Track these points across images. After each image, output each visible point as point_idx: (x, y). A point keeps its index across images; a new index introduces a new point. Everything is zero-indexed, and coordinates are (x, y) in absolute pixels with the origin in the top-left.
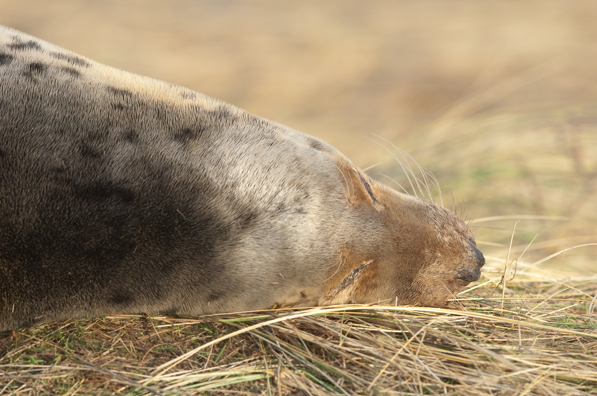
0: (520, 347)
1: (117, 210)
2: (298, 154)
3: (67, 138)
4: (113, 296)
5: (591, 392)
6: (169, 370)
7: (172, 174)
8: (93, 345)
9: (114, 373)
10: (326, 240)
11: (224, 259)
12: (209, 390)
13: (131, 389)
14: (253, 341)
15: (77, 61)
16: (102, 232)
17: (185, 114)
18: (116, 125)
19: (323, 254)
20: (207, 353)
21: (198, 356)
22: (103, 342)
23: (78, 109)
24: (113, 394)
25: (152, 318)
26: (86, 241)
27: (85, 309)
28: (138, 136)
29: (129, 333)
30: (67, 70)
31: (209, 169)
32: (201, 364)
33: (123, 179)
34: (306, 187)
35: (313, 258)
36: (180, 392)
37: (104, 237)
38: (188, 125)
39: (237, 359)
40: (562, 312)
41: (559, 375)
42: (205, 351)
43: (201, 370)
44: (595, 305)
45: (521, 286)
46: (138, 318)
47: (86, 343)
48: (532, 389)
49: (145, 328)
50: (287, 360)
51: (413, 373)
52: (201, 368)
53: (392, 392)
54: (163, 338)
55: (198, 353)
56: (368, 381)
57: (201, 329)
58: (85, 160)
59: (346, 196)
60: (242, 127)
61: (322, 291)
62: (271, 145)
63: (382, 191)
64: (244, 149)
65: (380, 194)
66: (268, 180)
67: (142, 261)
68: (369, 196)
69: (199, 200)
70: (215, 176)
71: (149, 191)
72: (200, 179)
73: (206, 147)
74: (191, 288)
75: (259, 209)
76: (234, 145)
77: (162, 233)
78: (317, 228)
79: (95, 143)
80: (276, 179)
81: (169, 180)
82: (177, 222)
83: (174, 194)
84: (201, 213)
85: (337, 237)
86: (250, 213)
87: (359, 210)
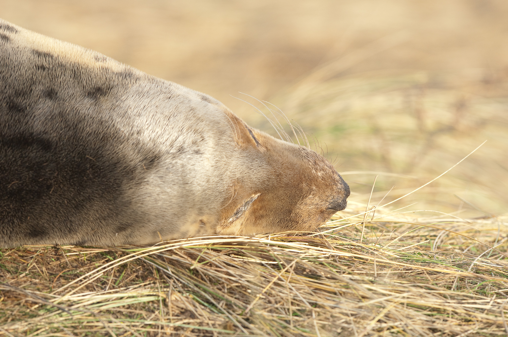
0: (375, 278)
1: (37, 157)
2: (193, 105)
4: (31, 231)
5: (436, 317)
6: (76, 291)
7: (85, 125)
8: (12, 269)
9: (29, 292)
10: (221, 176)
12: (110, 309)
13: (44, 307)
14: (148, 268)
16: (23, 176)
17: (96, 75)
18: (39, 84)
19: (218, 188)
20: (109, 277)
21: (101, 280)
22: (20, 266)
23: (7, 69)
24: (28, 310)
25: (62, 247)
26: (9, 183)
27: (5, 242)
28: (57, 94)
29: (42, 259)
31: (118, 120)
32: (104, 286)
33: (43, 131)
34: (202, 132)
35: (209, 191)
36: (85, 310)
37: (25, 179)
38: (99, 84)
39: (135, 283)
40: (410, 249)
41: (408, 302)
42: (107, 275)
43: (103, 292)
44: (438, 244)
45: (375, 226)
46: (51, 248)
47: (5, 267)
48: (385, 314)
49: (56, 255)
50: (177, 284)
51: (284, 298)
52: (103, 290)
53: (266, 314)
54: (72, 263)
55: (101, 277)
56: (247, 304)
57: (104, 256)
58: (12, 113)
59: (235, 139)
60: (144, 85)
61: (218, 220)
62: (169, 98)
63: (262, 137)
64: (147, 102)
65: (261, 138)
66: (170, 127)
67: (58, 200)
68: (253, 140)
69: (108, 146)
70: (123, 125)
71: (65, 141)
72: (109, 129)
73: (115, 102)
74: (101, 222)
75: (162, 152)
76: (138, 99)
77: (76, 176)
78: (212, 166)
79: (20, 99)
80: (176, 126)
81: (82, 131)
82: (88, 166)
83: (86, 142)
84: (109, 158)
85: (229, 173)
86: (154, 155)
87: (247, 151)
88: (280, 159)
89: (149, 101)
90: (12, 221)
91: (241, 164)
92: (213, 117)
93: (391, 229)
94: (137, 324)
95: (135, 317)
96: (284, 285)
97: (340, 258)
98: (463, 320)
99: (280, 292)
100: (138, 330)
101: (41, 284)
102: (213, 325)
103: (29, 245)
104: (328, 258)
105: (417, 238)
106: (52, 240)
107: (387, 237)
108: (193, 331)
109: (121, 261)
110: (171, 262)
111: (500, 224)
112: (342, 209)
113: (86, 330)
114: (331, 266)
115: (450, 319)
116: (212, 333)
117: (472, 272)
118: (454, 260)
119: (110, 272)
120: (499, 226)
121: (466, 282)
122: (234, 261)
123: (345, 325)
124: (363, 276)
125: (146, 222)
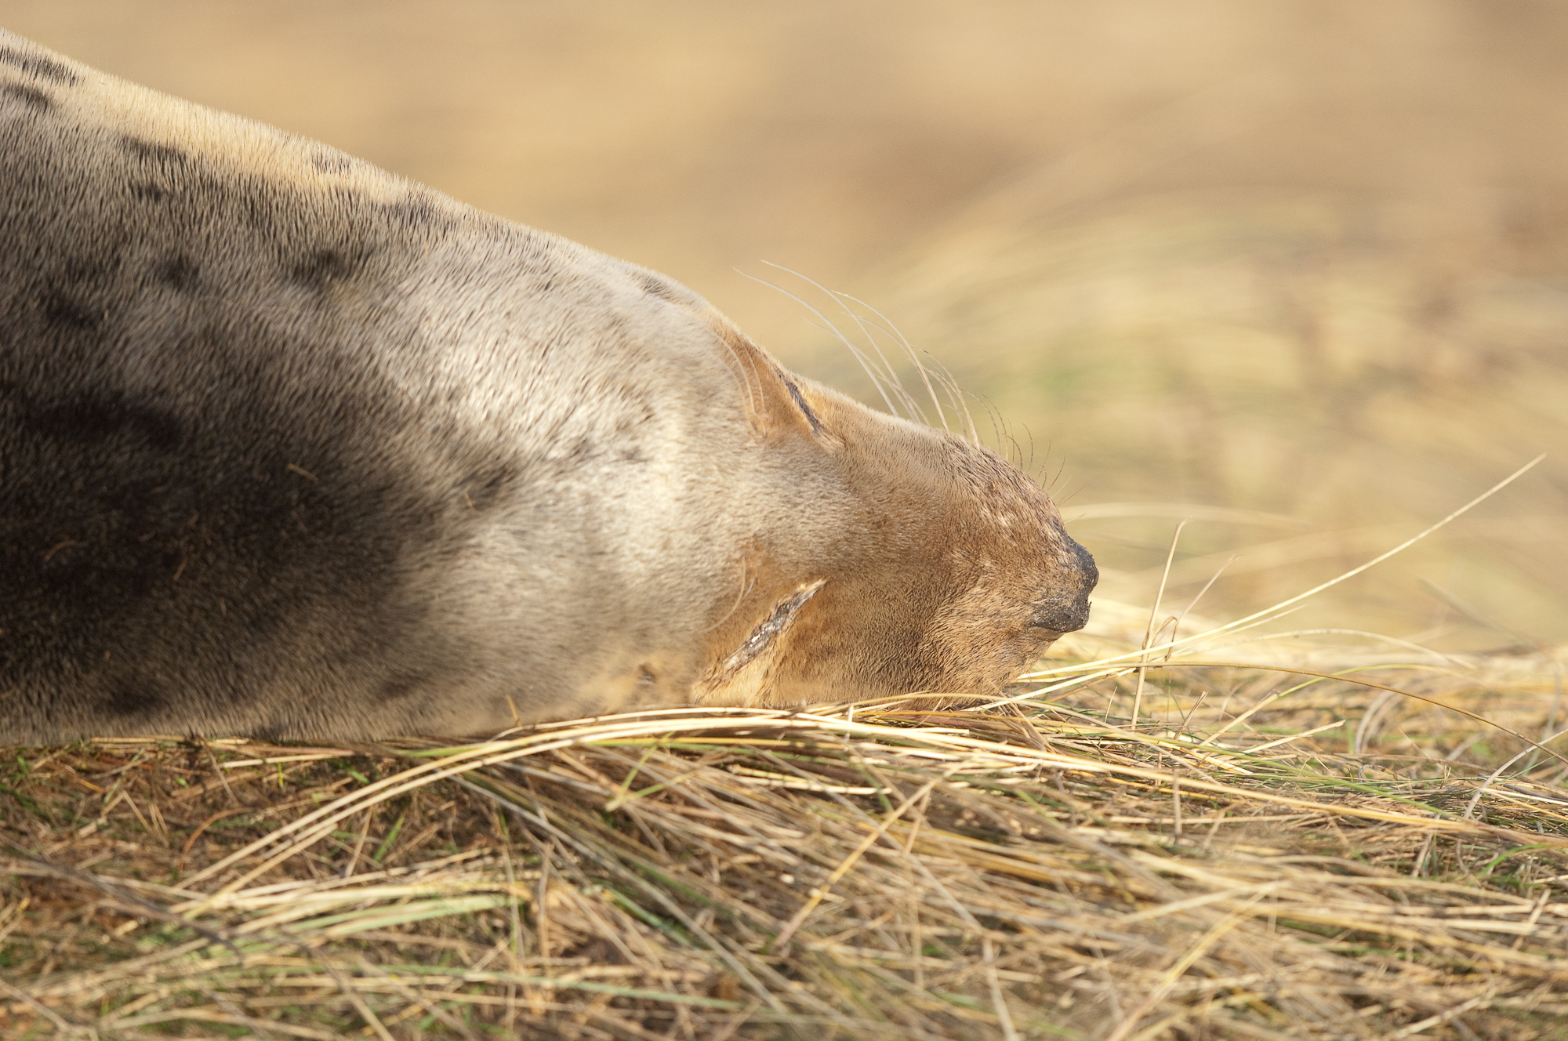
0: (1177, 837)
1: (134, 467)
2: (617, 309)
3: (9, 274)
4: (113, 694)
5: (1365, 959)
6: (254, 880)
7: (285, 371)
8: (55, 810)
9: (108, 883)
10: (705, 529)
11: (423, 588)
12: (357, 936)
13: (153, 928)
14: (475, 807)
15: (47, 68)
16: (91, 524)
17: (320, 213)
18: (142, 241)
19: (697, 566)
20: (354, 837)
21: (329, 845)
22: (79, 800)
23: (42, 197)
24: (105, 939)
25: (210, 744)
26: (48, 547)
27: (34, 728)
28: (196, 271)
29: (148, 779)
30: (19, 92)
31: (388, 356)
32: (337, 864)
33: (154, 385)
34: (646, 393)
35: (671, 574)
36: (282, 939)
37: (97, 536)
38: (330, 241)
39: (434, 853)
40: (1285, 747)
41: (1283, 914)
42: (350, 830)
43: (336, 881)
44: (1372, 732)
45: (1178, 676)
46: (174, 744)
47: (35, 803)
48: (1210, 949)
49: (191, 766)
50: (564, 858)
51: (897, 900)
52: (336, 877)
53: (837, 949)
54: (240, 794)
55: (330, 835)
56: (780, 918)
57: (341, 772)
58: (56, 332)
59: (746, 413)
60: (468, 246)
61: (697, 663)
62: (546, 288)
63: (829, 404)
64: (478, 301)
65: (826, 410)
66: (547, 378)
67: (197, 602)
68: (803, 415)
69: (356, 437)
70: (403, 372)
71: (223, 416)
72: (361, 383)
73: (379, 298)
74: (330, 668)
75: (522, 455)
76: (452, 291)
77: (254, 527)
78: (678, 500)
79: (82, 288)
80: (566, 374)
81: (277, 388)
82: (295, 497)
83: (288, 423)
84: (361, 472)
85: (728, 520)
86: (498, 467)
87: (783, 451)
88: (885, 472)
89: (485, 295)
90: (55, 665)
91: (764, 490)
92: (682, 347)
93: (1225, 687)
94: (442, 981)
95: (436, 958)
96: (896, 861)
97: (1068, 776)
98: (1450, 970)
99: (886, 882)
100: (444, 1001)
101: (144, 857)
102: (677, 984)
103: (109, 736)
104: (1031, 775)
105: (1306, 714)
106: (179, 722)
107: (1213, 712)
108: (613, 1003)
109: (391, 786)
110: (546, 789)
111: (1561, 670)
112: (1075, 628)
113: (284, 1001)
114: (1039, 802)
115: (1408, 966)
116: (671, 1008)
117: (1475, 821)
118: (1419, 783)
119: (358, 820)
120: (1557, 677)
121: (1458, 852)
122: (742, 785)
123: (1084, 985)
124: (1138, 833)
125: (472, 670)
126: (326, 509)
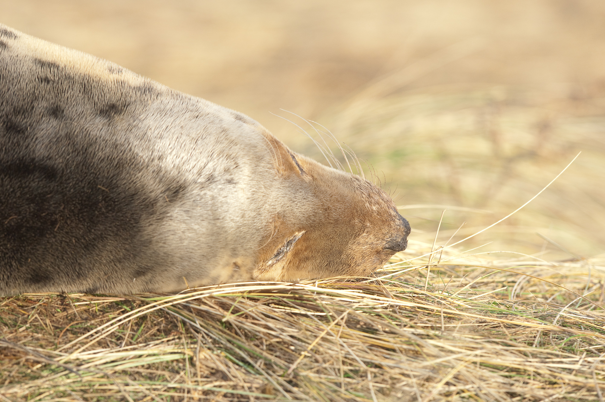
0: (442, 332)
1: (39, 187)
2: (225, 126)
4: (32, 275)
5: (514, 379)
6: (87, 348)
7: (96, 150)
8: (10, 321)
9: (30, 349)
10: (258, 210)
11: (150, 233)
12: (126, 370)
13: (47, 367)
14: (172, 320)
15: (5, 33)
16: (23, 209)
17: (110, 90)
18: (42, 99)
19: (255, 224)
20: (125, 331)
21: (116, 335)
22: (19, 318)
24: (29, 371)
25: (69, 296)
28: (63, 111)
29: (46, 309)
31: (135, 143)
32: (119, 342)
33: (47, 156)
34: (236, 158)
35: (245, 227)
36: (97, 371)
37: (25, 214)
38: (114, 100)
39: (156, 338)
40: (484, 297)
41: (482, 361)
42: (123, 329)
43: (118, 349)
44: (518, 291)
45: (443, 270)
46: (56, 296)
47: (2, 319)
48: (454, 375)
49: (62, 304)
50: (206, 340)
51: (334, 356)
52: (118, 347)
53: (312, 375)
54: (81, 315)
55: (116, 331)
56: (289, 363)
57: (120, 306)
58: (9, 135)
59: (275, 166)
60: (167, 101)
61: (255, 262)
62: (197, 117)
63: (307, 163)
64: (170, 122)
65: (305, 165)
66: (197, 151)
67: (64, 239)
68: (297, 167)
69: (123, 175)
70: (141, 150)
71: (73, 168)
72: (125, 154)
73: (132, 121)
74: (115, 265)
75: (188, 181)
76: (160, 119)
77: (85, 210)
78: (248, 198)
79: (19, 118)
80: (205, 150)
81: (93, 156)
82: (101, 198)
83: (98, 169)
84: (125, 188)
85: (268, 207)
86: (178, 185)
87: (289, 181)
88: (328, 189)
89: (172, 120)
90: (9, 264)
91: (282, 195)
92: (249, 140)
93: (461, 274)
94: (159, 387)
95: (156, 378)
96: (334, 341)
97: (400, 308)
98: (547, 383)
99: (330, 349)
100: (160, 395)
101: (44, 339)
102: (250, 388)
103: (30, 293)
104: (386, 308)
105: (492, 284)
106: (57, 287)
107: (457, 283)
108: (225, 396)
109: (139, 312)
110: (200, 314)
111: (591, 267)
112: (402, 250)
113: (98, 395)
114: (389, 318)
115: (531, 381)
116: (248, 397)
117: (557, 326)
118: (536, 311)
119: (127, 325)
120: (589, 270)
121: (551, 337)
122: (275, 311)
123: (406, 388)
124: (427, 330)
125: (169, 265)
126: (113, 203)
